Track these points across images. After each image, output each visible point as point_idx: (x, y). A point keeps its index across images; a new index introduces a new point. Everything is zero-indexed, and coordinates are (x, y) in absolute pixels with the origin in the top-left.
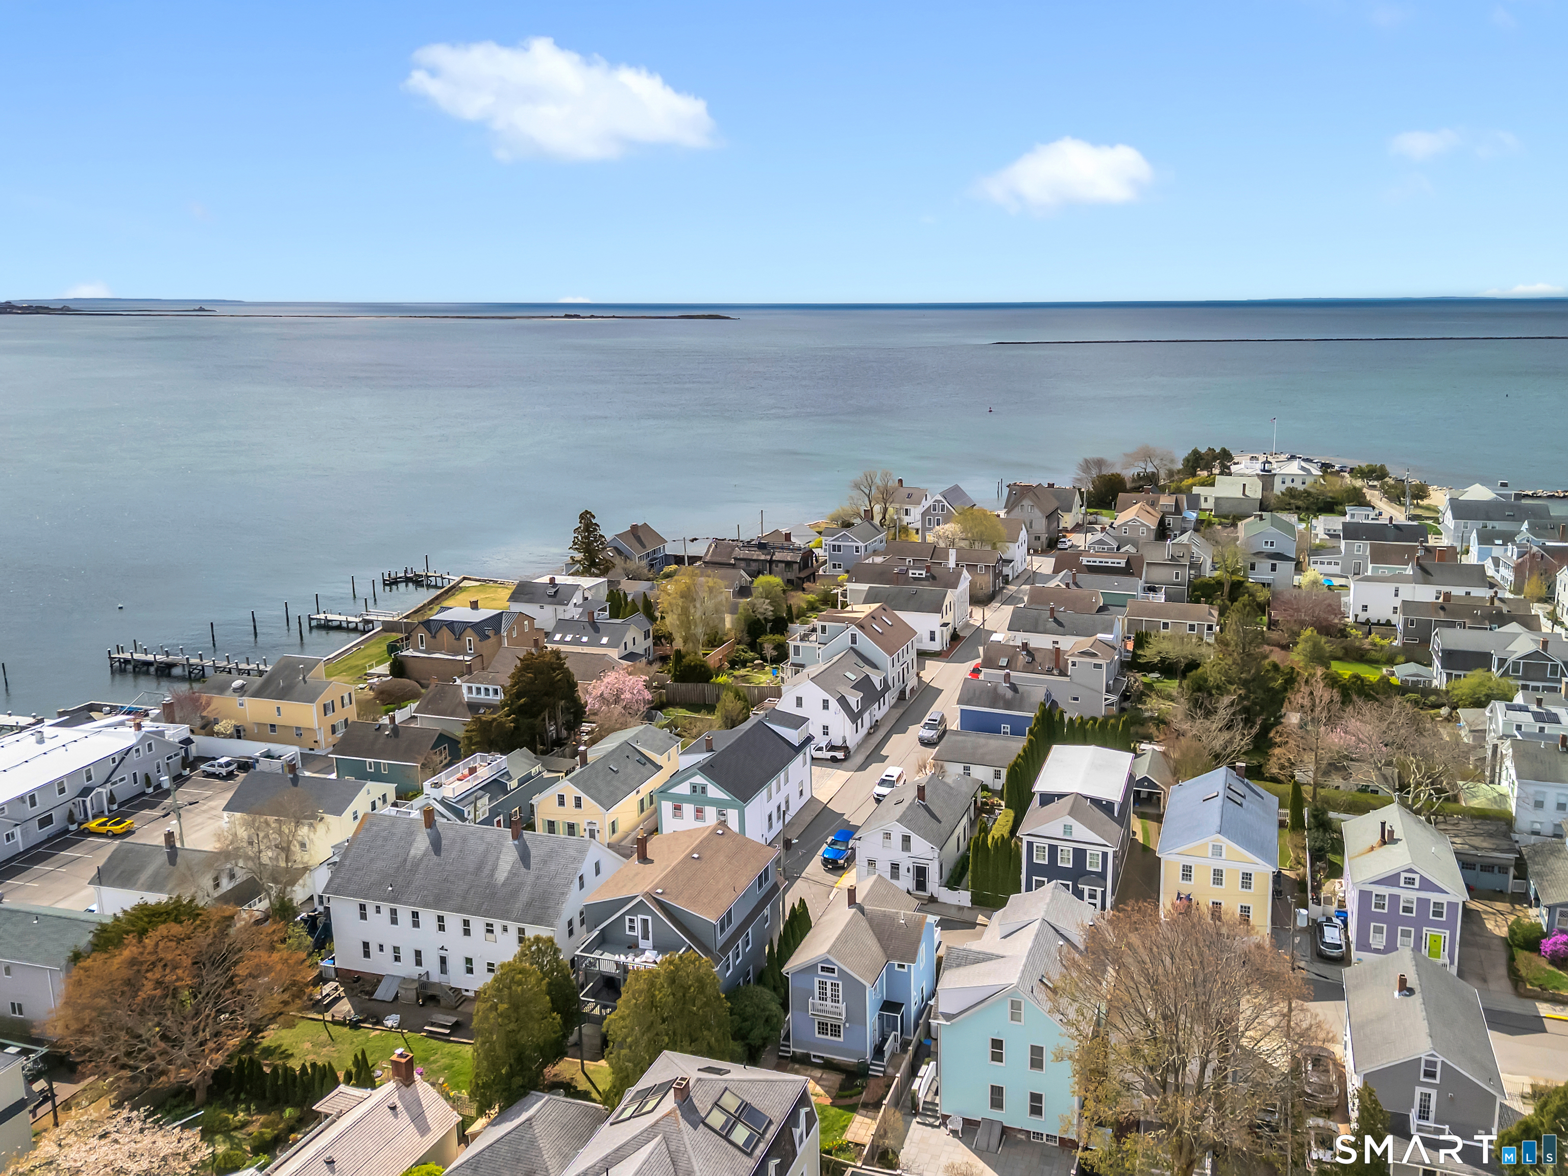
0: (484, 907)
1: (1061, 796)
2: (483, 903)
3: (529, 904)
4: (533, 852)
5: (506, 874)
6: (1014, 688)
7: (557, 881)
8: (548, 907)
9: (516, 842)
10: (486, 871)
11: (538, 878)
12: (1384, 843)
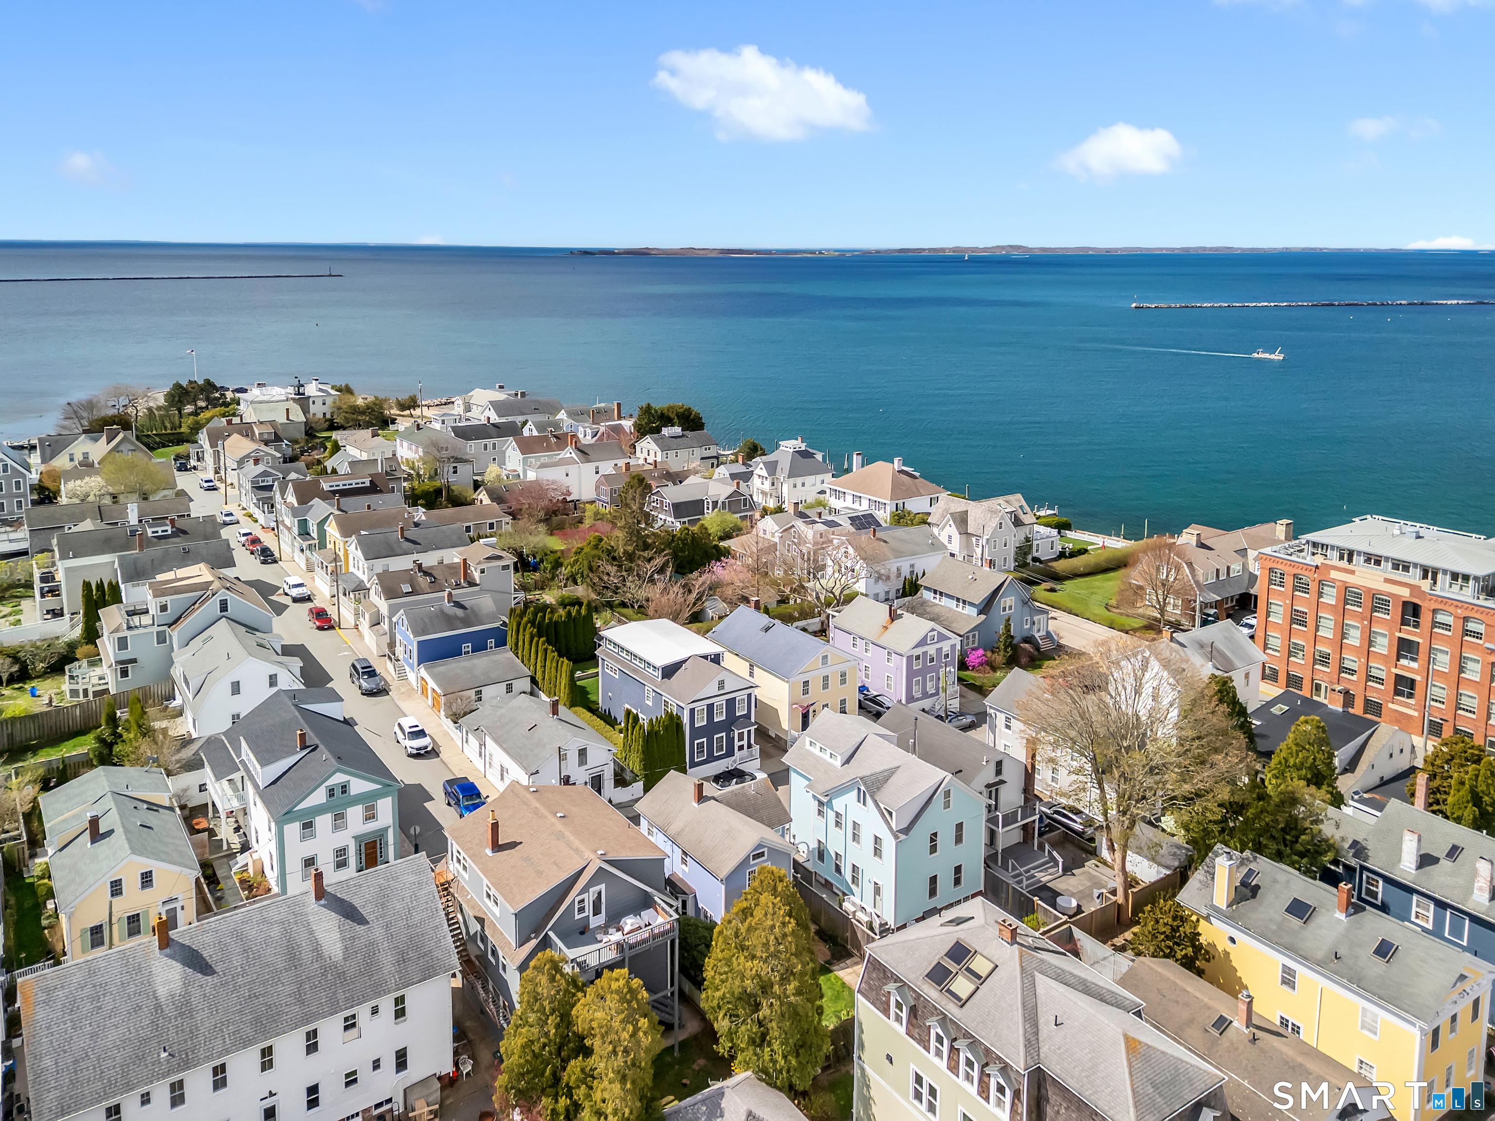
0: (341, 996)
2: (335, 993)
3: (402, 959)
4: (357, 902)
5: (339, 945)
7: (417, 919)
8: (430, 951)
9: (323, 902)
10: (307, 955)
11: (387, 926)
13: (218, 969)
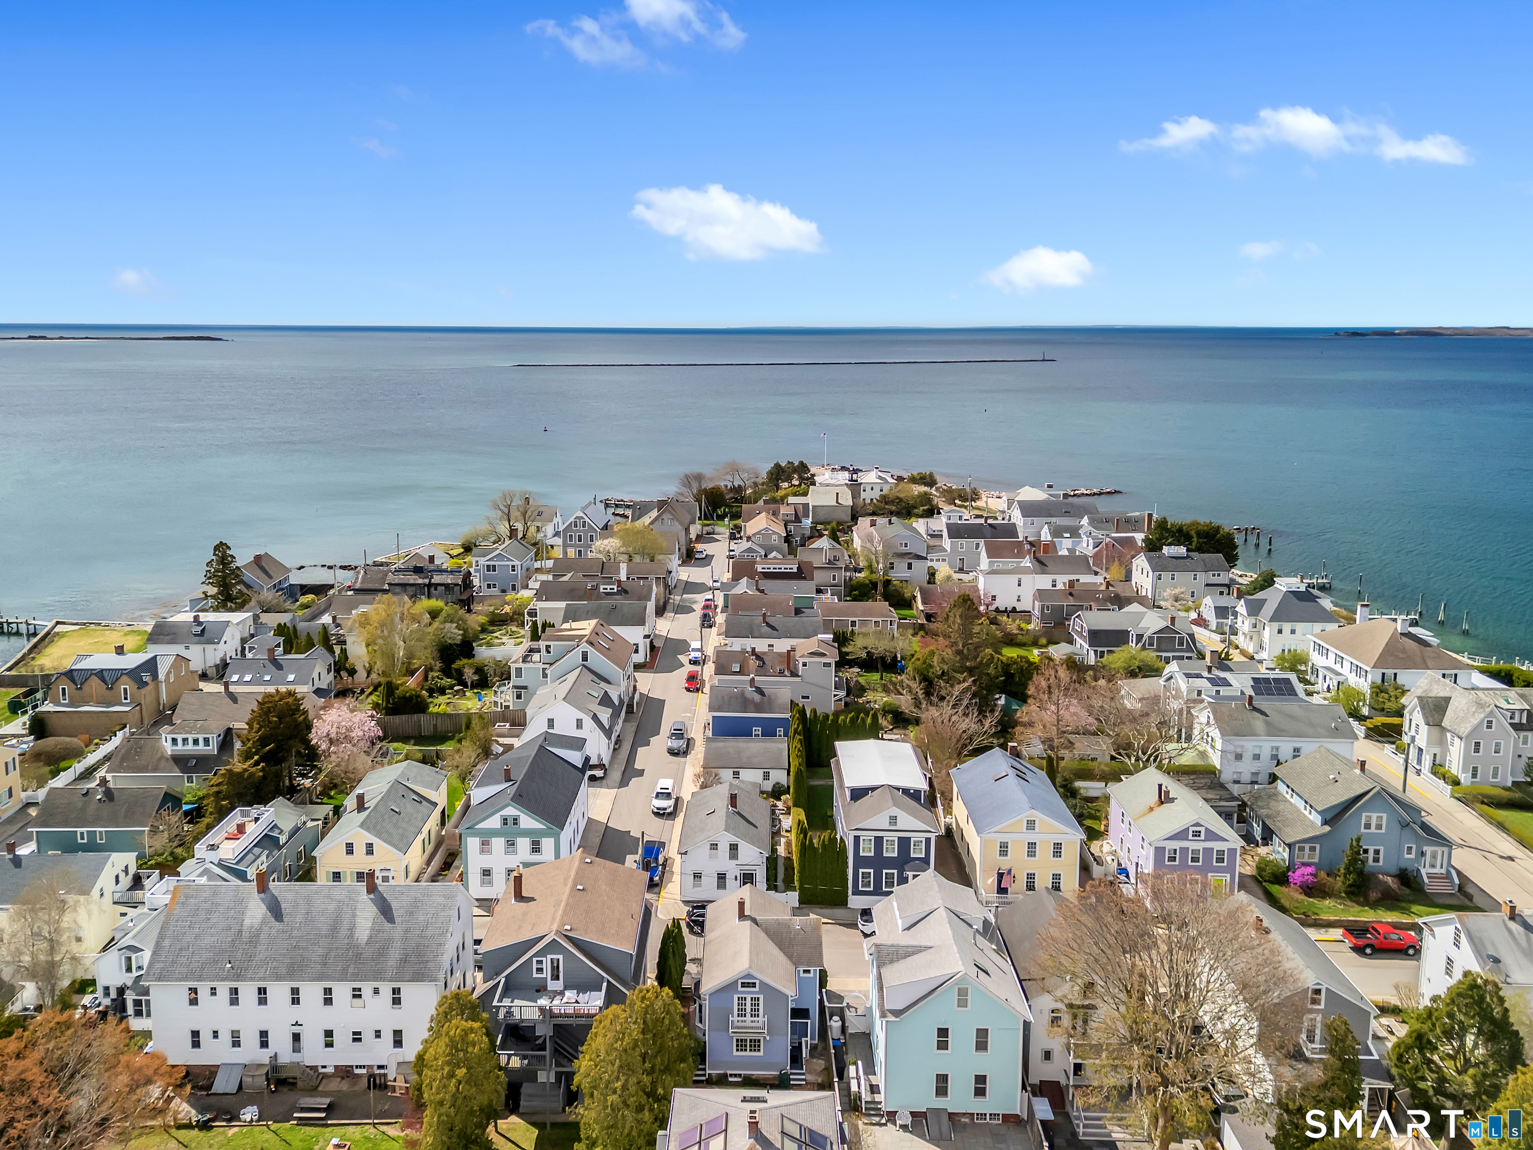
0: (351, 970)
1: (873, 789)
2: (348, 966)
3: (404, 960)
4: (394, 905)
5: (368, 932)
6: (760, 691)
7: (429, 933)
8: (427, 961)
9: (372, 896)
10: (344, 932)
11: (407, 931)
12: (1162, 803)
13: (285, 919)
